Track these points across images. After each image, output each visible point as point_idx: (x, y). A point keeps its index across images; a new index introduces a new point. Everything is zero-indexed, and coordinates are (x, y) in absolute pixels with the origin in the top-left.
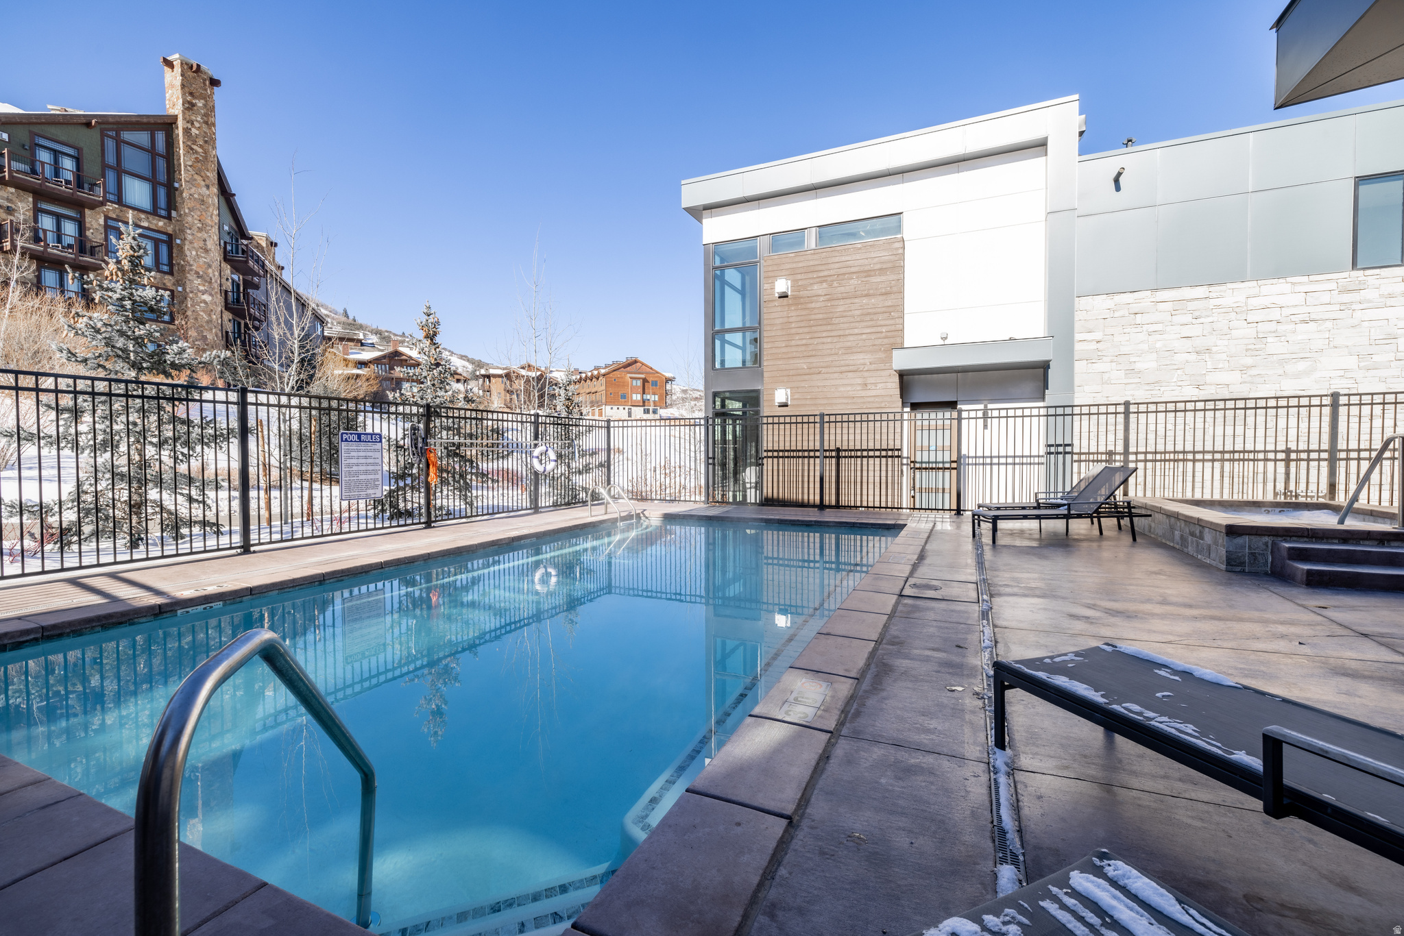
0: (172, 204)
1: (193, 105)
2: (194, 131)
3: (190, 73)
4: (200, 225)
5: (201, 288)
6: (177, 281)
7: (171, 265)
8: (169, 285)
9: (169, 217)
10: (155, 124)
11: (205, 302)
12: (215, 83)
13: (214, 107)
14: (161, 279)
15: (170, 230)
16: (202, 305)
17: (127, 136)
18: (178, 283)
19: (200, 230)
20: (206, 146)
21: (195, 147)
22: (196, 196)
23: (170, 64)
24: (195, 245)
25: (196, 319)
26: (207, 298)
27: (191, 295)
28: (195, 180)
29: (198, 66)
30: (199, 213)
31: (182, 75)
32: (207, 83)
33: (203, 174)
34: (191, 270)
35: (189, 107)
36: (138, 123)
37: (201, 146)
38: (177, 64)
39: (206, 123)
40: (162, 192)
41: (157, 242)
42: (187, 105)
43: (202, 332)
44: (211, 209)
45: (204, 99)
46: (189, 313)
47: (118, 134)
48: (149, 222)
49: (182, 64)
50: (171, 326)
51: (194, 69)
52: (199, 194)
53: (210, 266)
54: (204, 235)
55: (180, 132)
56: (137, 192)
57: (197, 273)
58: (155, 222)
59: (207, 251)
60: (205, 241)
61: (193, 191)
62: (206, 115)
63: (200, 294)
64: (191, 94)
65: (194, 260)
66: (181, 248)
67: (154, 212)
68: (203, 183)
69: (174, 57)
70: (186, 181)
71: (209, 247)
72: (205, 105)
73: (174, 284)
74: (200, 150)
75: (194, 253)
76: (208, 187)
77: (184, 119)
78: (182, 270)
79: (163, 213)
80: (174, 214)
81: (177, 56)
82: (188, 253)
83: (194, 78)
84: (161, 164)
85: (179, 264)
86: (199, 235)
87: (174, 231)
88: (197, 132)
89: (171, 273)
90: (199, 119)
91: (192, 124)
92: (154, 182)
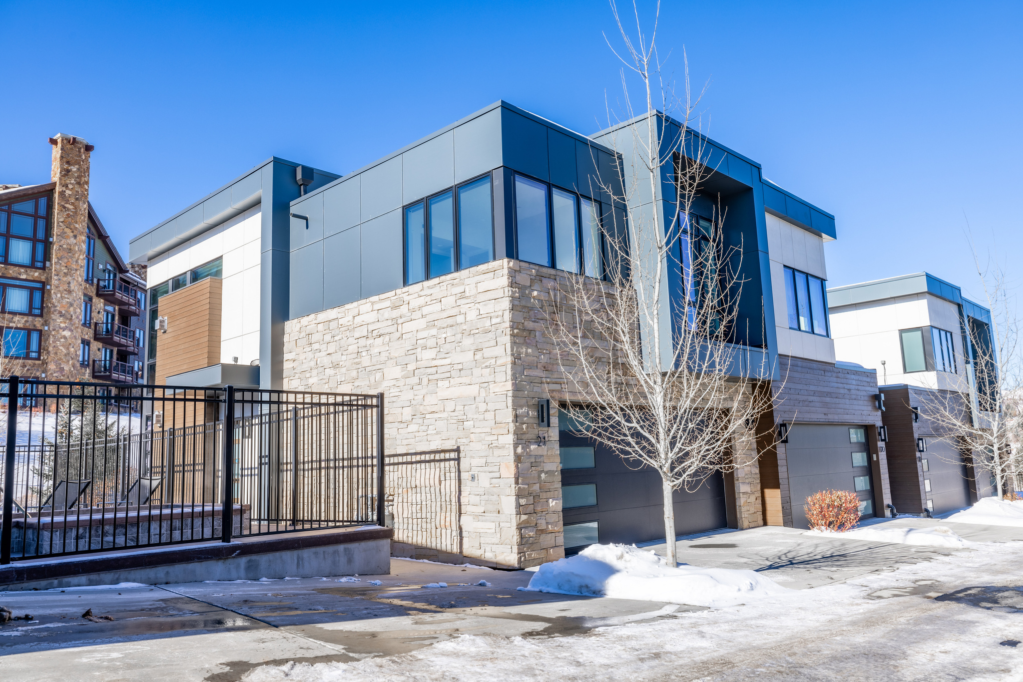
0: (47, 256)
1: (68, 171)
2: (68, 192)
3: (69, 146)
4: (66, 271)
5: (63, 325)
6: (46, 321)
7: (42, 308)
8: (39, 326)
9: (44, 268)
10: (39, 192)
11: (65, 337)
12: (89, 148)
13: (88, 168)
14: (32, 322)
15: (43, 278)
16: (62, 340)
17: (16, 207)
18: (46, 323)
19: (66, 274)
20: (77, 203)
21: (67, 205)
22: (65, 246)
23: (54, 142)
24: (61, 288)
25: (56, 353)
26: (67, 333)
27: (53, 333)
28: (65, 233)
29: (74, 139)
30: (66, 261)
31: (62, 149)
32: (82, 150)
33: (72, 227)
34: (55, 311)
35: (66, 173)
36: (25, 195)
37: (73, 204)
38: (59, 141)
39: (79, 183)
40: (40, 247)
41: (32, 290)
42: (63, 173)
43: (60, 364)
44: (77, 255)
45: (79, 164)
46: (51, 349)
47: (10, 207)
48: (28, 275)
49: (62, 140)
50: (37, 362)
51: (71, 142)
52: (68, 244)
53: (71, 305)
54: (69, 278)
55: (56, 195)
56: (20, 251)
57: (60, 312)
58: (32, 273)
59: (70, 292)
60: (69, 283)
61: (62, 242)
62: (79, 177)
63: (61, 331)
64: (68, 163)
65: (59, 302)
66: (49, 291)
67: (32, 266)
68: (72, 234)
69: (58, 136)
70: (57, 235)
71: (72, 288)
72: (78, 169)
73: (43, 325)
74: (71, 207)
75: (59, 295)
76: (75, 237)
77: (60, 184)
78: (49, 312)
79: (39, 265)
80: (48, 264)
81: (59, 135)
82: (54, 296)
83: (72, 149)
84: (41, 223)
85: (47, 306)
86: (65, 279)
87: (47, 278)
88: (70, 193)
89: (41, 316)
90: (73, 181)
91: (67, 187)
92: (34, 240)
